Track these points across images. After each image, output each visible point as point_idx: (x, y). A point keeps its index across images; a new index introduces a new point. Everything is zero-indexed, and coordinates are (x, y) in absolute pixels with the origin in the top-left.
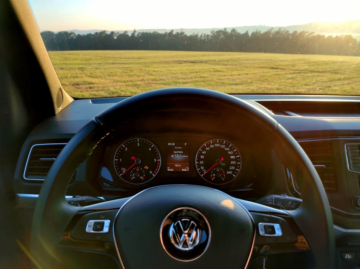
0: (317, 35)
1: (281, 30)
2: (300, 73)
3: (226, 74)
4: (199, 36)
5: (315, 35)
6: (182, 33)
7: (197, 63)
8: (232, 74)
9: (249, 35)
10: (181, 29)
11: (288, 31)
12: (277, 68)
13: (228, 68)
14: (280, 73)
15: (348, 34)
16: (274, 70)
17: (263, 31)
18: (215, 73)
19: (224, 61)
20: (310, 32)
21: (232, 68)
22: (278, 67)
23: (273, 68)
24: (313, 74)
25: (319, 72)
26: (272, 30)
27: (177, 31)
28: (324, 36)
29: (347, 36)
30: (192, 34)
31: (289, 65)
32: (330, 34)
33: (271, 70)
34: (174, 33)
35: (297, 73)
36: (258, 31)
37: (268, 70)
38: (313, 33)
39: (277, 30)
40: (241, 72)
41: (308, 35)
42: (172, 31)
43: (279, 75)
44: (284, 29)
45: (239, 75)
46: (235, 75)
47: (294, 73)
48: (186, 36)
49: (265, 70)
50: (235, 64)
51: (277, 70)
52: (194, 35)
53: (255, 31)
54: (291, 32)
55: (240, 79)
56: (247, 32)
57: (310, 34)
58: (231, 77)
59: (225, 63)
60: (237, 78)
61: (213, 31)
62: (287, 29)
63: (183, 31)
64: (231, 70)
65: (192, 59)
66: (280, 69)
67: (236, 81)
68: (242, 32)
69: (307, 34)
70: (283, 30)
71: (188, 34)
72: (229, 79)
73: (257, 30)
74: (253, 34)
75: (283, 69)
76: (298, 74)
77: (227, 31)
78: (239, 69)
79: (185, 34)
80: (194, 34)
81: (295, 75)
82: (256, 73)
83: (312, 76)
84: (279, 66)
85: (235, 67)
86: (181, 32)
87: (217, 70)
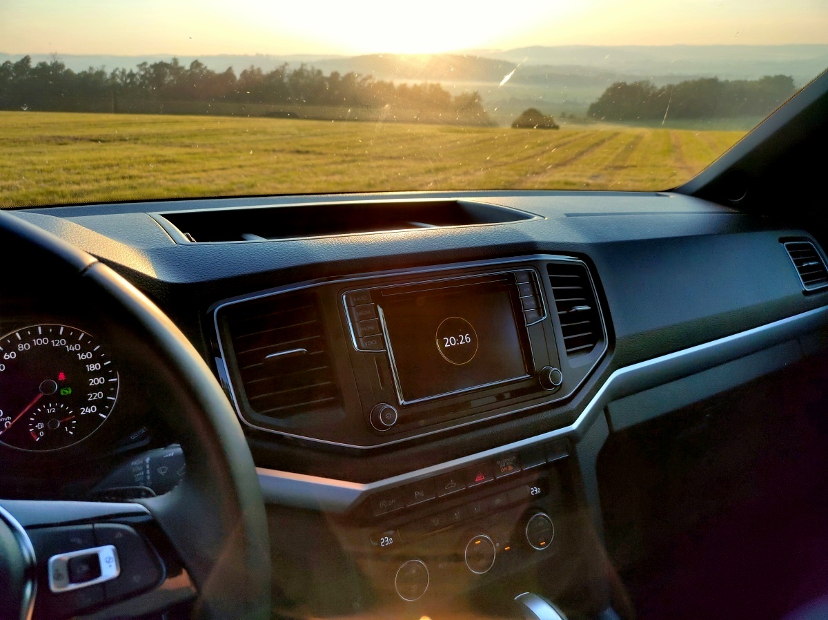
0: (379, 83)
1: (304, 68)
2: (354, 161)
3: (189, 167)
4: (108, 76)
5: (376, 81)
6: (57, 66)
7: (109, 141)
8: (205, 168)
9: (234, 77)
10: (54, 56)
11: (320, 72)
12: (307, 152)
13: (194, 154)
14: (314, 162)
15: (435, 82)
16: (301, 156)
17: (266, 70)
18: (161, 167)
19: (183, 137)
20: (364, 76)
21: (205, 153)
22: (310, 149)
23: (298, 152)
24: (380, 163)
25: (391, 158)
26: (287, 67)
27: (42, 60)
28: (391, 85)
29: (432, 86)
30: (86, 69)
31: (331, 144)
32: (403, 81)
33: (295, 157)
34: (33, 64)
35: (350, 162)
36: (255, 68)
37: (289, 156)
38: (370, 77)
39: (298, 67)
40: (226, 163)
41: (362, 81)
42: (26, 60)
43: (313, 166)
44: (313, 68)
45: (224, 169)
46: (213, 170)
47: (343, 162)
48: (69, 73)
49: (282, 157)
50: (211, 144)
51: (307, 156)
52: (94, 72)
53: (248, 68)
54: (327, 73)
55: (225, 179)
56: (230, 69)
57: (365, 79)
58: (204, 174)
59: (187, 141)
60: (218, 176)
61: (145, 64)
62: (317, 67)
63: (59, 61)
64: (202, 159)
65: (96, 132)
66: (314, 153)
67: (216, 184)
68: (219, 69)
69: (359, 80)
70: (309, 68)
71: (77, 69)
72: (198, 178)
73: (252, 67)
74: (244, 74)
75: (320, 154)
76: (351, 164)
77: (181, 64)
78: (221, 154)
79: (66, 68)
80: (91, 68)
81: (345, 165)
82: (262, 164)
83: (379, 167)
84: (312, 146)
85: (210, 150)
86: (53, 62)
87: (166, 158)
